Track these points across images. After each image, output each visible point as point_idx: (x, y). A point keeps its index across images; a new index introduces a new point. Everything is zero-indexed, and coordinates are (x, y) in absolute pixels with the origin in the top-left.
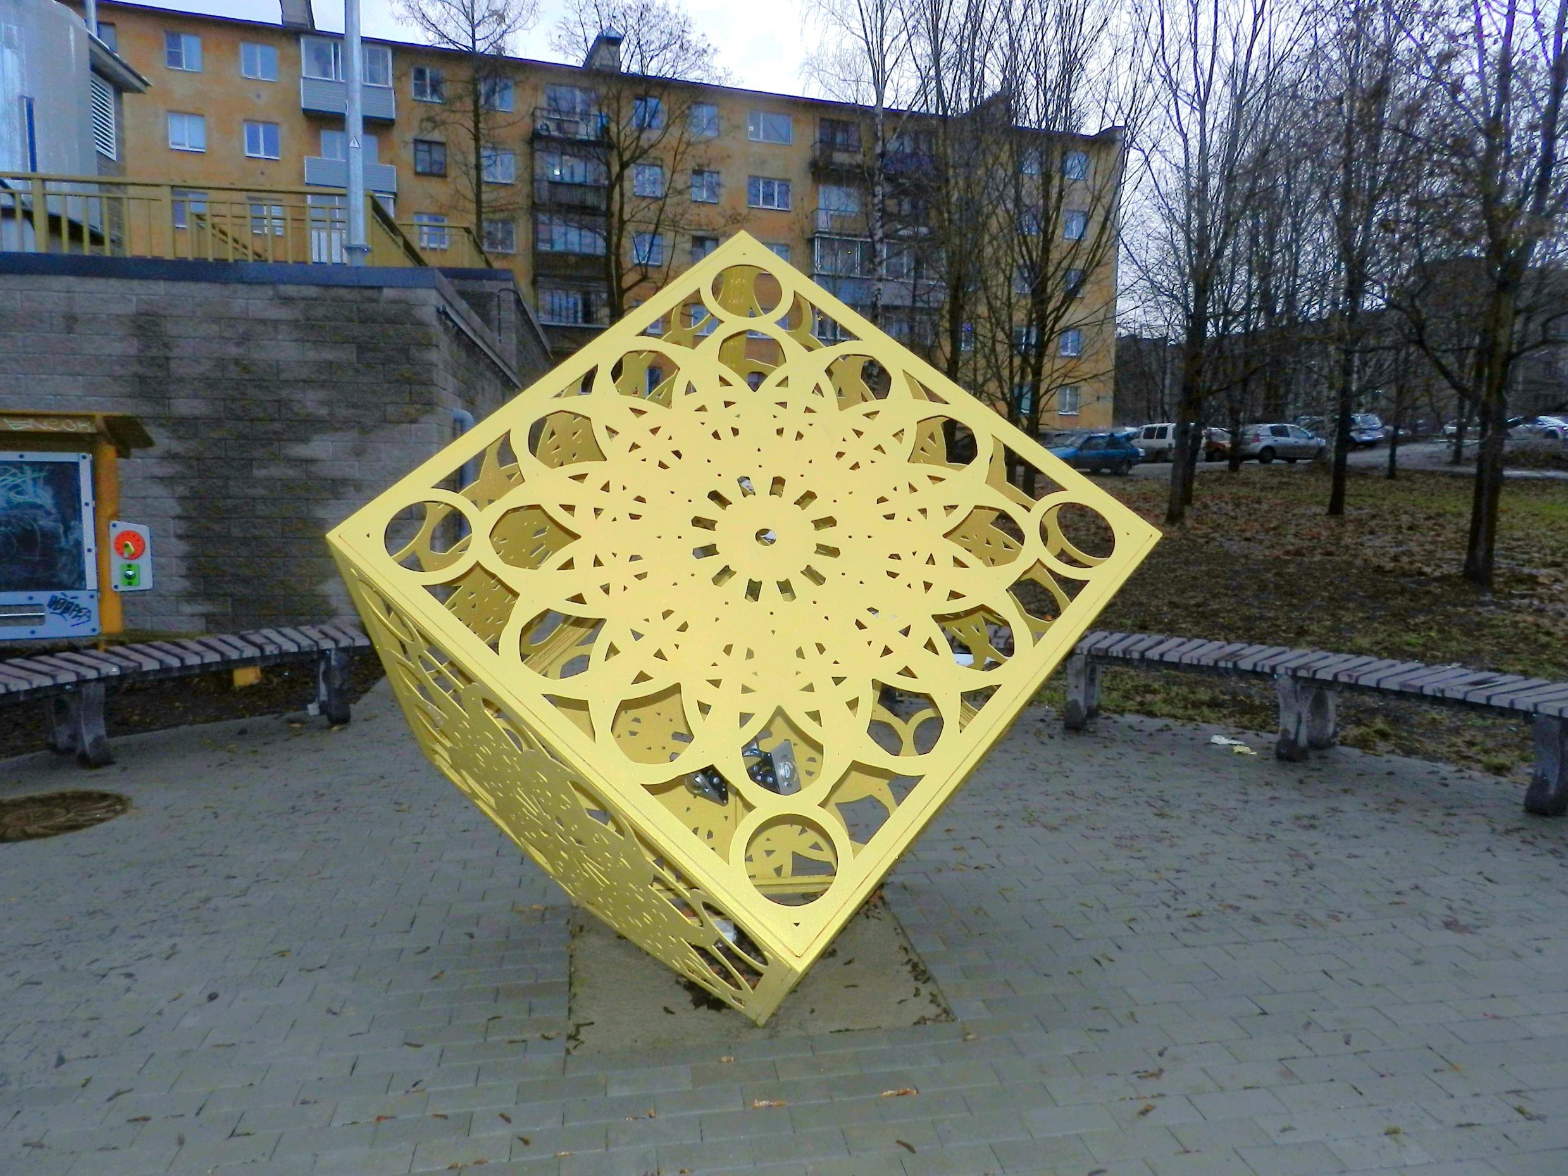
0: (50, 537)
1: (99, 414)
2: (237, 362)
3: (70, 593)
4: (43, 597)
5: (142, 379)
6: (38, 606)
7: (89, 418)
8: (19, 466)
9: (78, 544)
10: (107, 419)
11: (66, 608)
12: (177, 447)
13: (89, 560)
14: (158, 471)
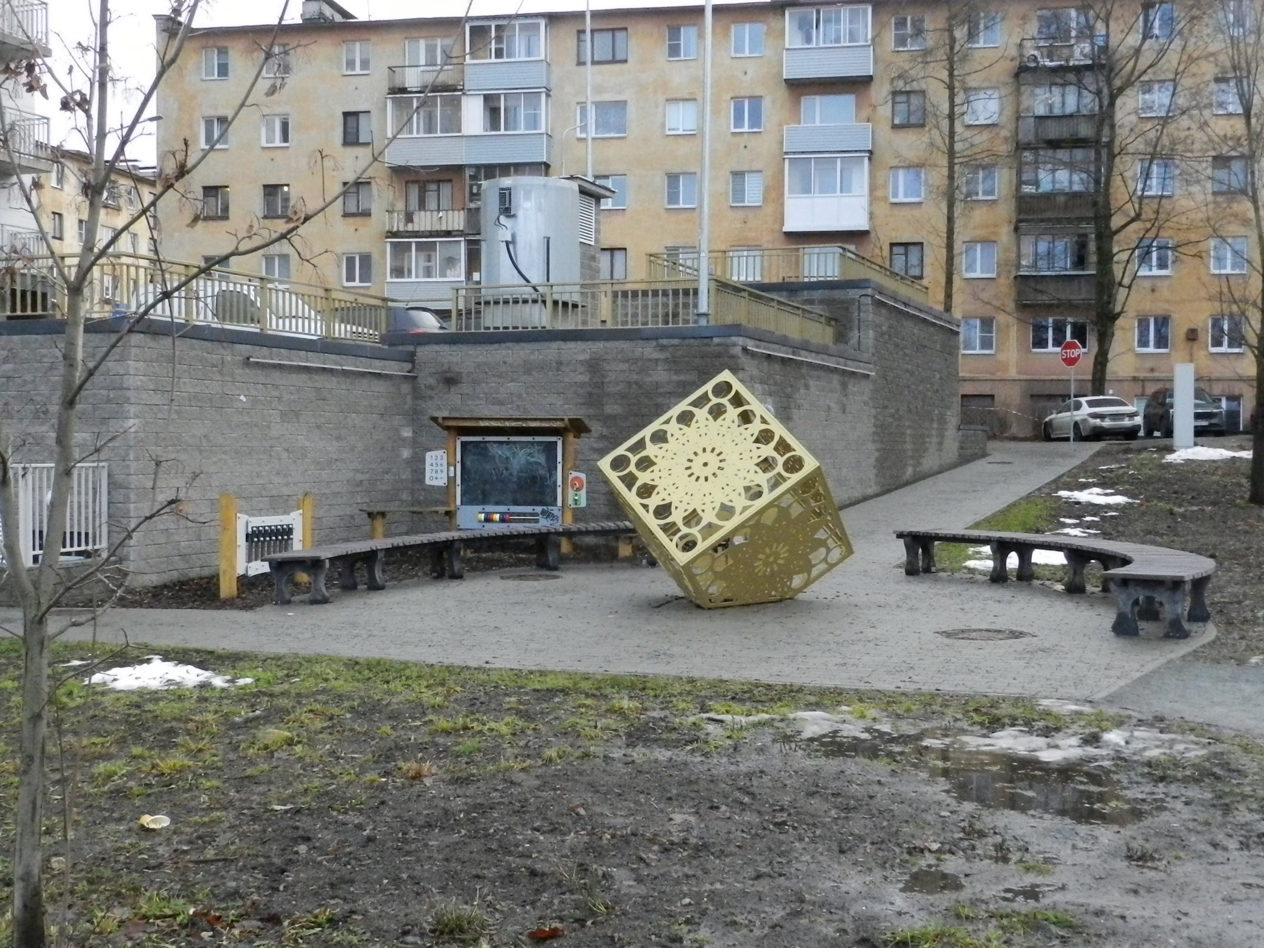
0: (543, 479)
1: (566, 418)
2: (636, 383)
3: (550, 508)
4: (539, 509)
5: (590, 394)
6: (537, 515)
7: (562, 420)
8: (532, 443)
9: (555, 482)
10: (570, 420)
11: (547, 515)
12: (605, 432)
13: (559, 490)
14: (595, 445)
